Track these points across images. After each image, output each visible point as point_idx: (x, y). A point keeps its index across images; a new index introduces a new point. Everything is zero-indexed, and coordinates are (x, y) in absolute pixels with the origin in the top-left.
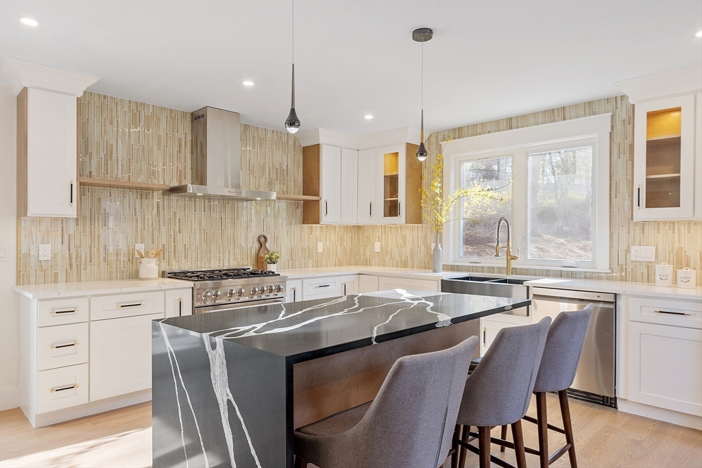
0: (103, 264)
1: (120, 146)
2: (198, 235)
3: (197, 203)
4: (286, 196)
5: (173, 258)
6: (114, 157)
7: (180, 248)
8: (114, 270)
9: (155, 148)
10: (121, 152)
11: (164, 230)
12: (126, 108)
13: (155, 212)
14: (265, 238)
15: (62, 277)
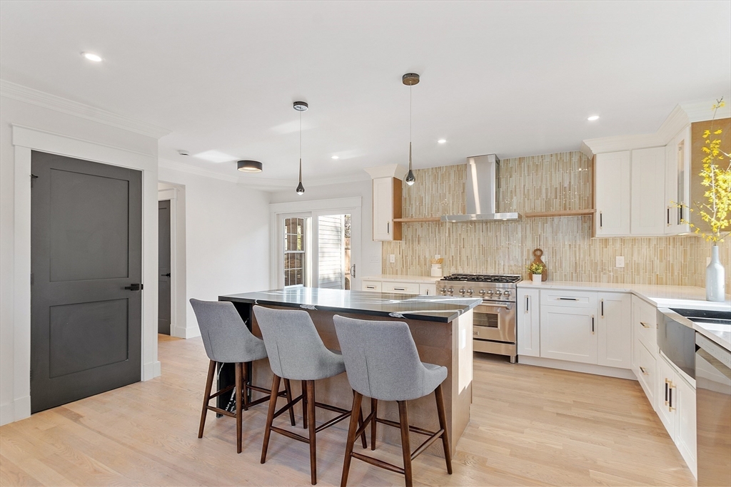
0: (418, 266)
1: (427, 197)
2: (477, 249)
3: (477, 226)
4: (568, 211)
5: (459, 264)
6: (424, 204)
7: (464, 258)
8: (423, 270)
9: (447, 193)
10: (427, 200)
11: (453, 246)
12: (430, 173)
13: (447, 235)
14: (541, 251)
15: (399, 272)
